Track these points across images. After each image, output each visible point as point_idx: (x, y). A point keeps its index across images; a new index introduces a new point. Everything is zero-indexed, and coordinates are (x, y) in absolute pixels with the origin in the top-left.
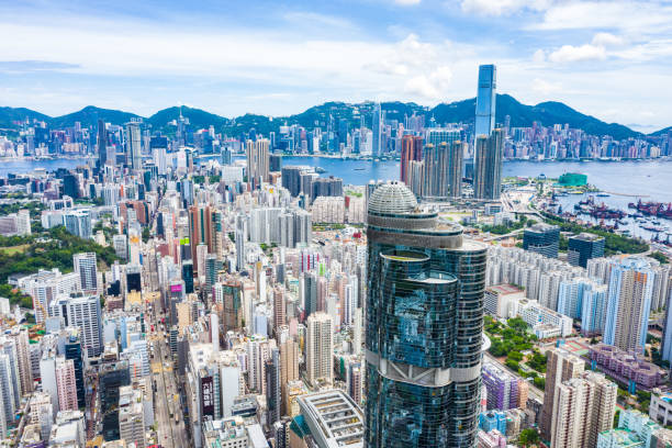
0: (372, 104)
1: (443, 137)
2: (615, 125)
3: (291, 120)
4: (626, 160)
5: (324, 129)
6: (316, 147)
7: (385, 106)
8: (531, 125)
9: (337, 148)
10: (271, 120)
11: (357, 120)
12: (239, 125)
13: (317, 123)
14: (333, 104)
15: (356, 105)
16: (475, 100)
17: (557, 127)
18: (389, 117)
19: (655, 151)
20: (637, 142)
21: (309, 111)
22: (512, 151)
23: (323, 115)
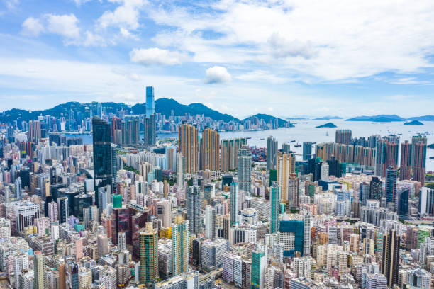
0: (97, 103)
1: (131, 118)
2: (226, 115)
3: (45, 113)
4: (227, 131)
5: (67, 118)
6: (63, 128)
7: (104, 104)
8: (184, 115)
9: (76, 128)
10: (30, 112)
11: (88, 113)
12: (8, 115)
13: (62, 114)
14: (72, 103)
15: (87, 104)
16: (144, 104)
17: (198, 116)
18: (108, 111)
19: (241, 127)
20: (234, 123)
21: (57, 107)
22: (173, 128)
23: (66, 110)
